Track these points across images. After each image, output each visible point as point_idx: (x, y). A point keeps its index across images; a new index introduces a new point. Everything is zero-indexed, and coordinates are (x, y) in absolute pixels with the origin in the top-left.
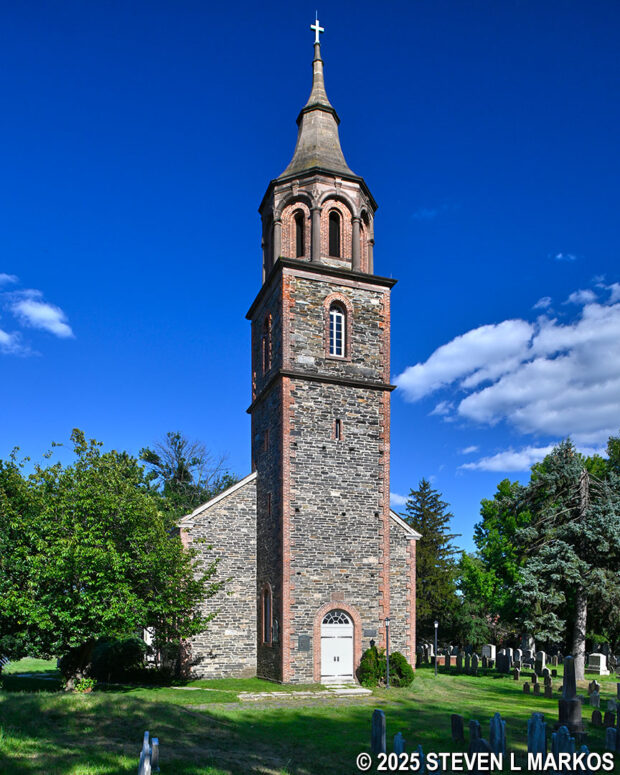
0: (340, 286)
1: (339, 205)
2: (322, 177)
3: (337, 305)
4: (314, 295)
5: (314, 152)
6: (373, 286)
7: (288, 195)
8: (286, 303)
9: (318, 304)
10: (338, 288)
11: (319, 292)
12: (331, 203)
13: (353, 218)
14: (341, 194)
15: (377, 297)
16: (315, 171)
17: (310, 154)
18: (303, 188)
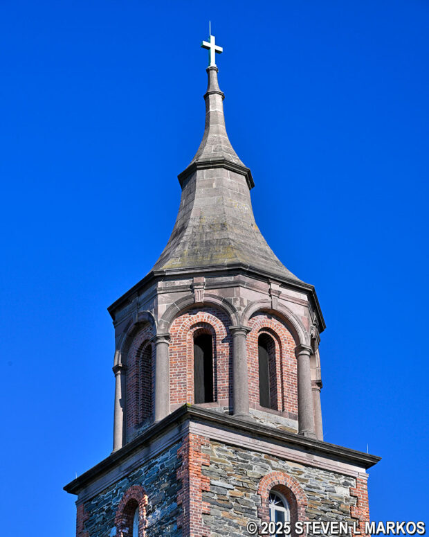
0: (285, 460)
1: (274, 324)
2: (248, 280)
3: (280, 494)
4: (242, 473)
5: (224, 234)
6: (339, 464)
7: (186, 298)
8: (195, 483)
9: (248, 490)
10: (281, 463)
11: (251, 468)
12: (263, 321)
13: (299, 348)
14: (279, 308)
15: (345, 484)
16: (235, 269)
17: (216, 236)
18: (215, 292)
